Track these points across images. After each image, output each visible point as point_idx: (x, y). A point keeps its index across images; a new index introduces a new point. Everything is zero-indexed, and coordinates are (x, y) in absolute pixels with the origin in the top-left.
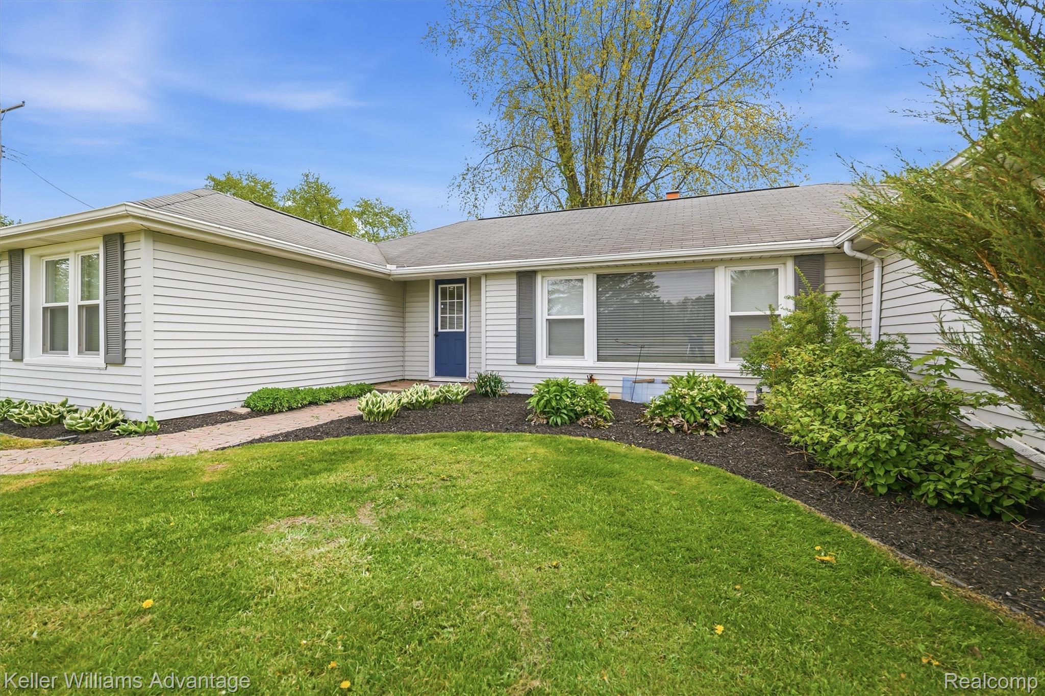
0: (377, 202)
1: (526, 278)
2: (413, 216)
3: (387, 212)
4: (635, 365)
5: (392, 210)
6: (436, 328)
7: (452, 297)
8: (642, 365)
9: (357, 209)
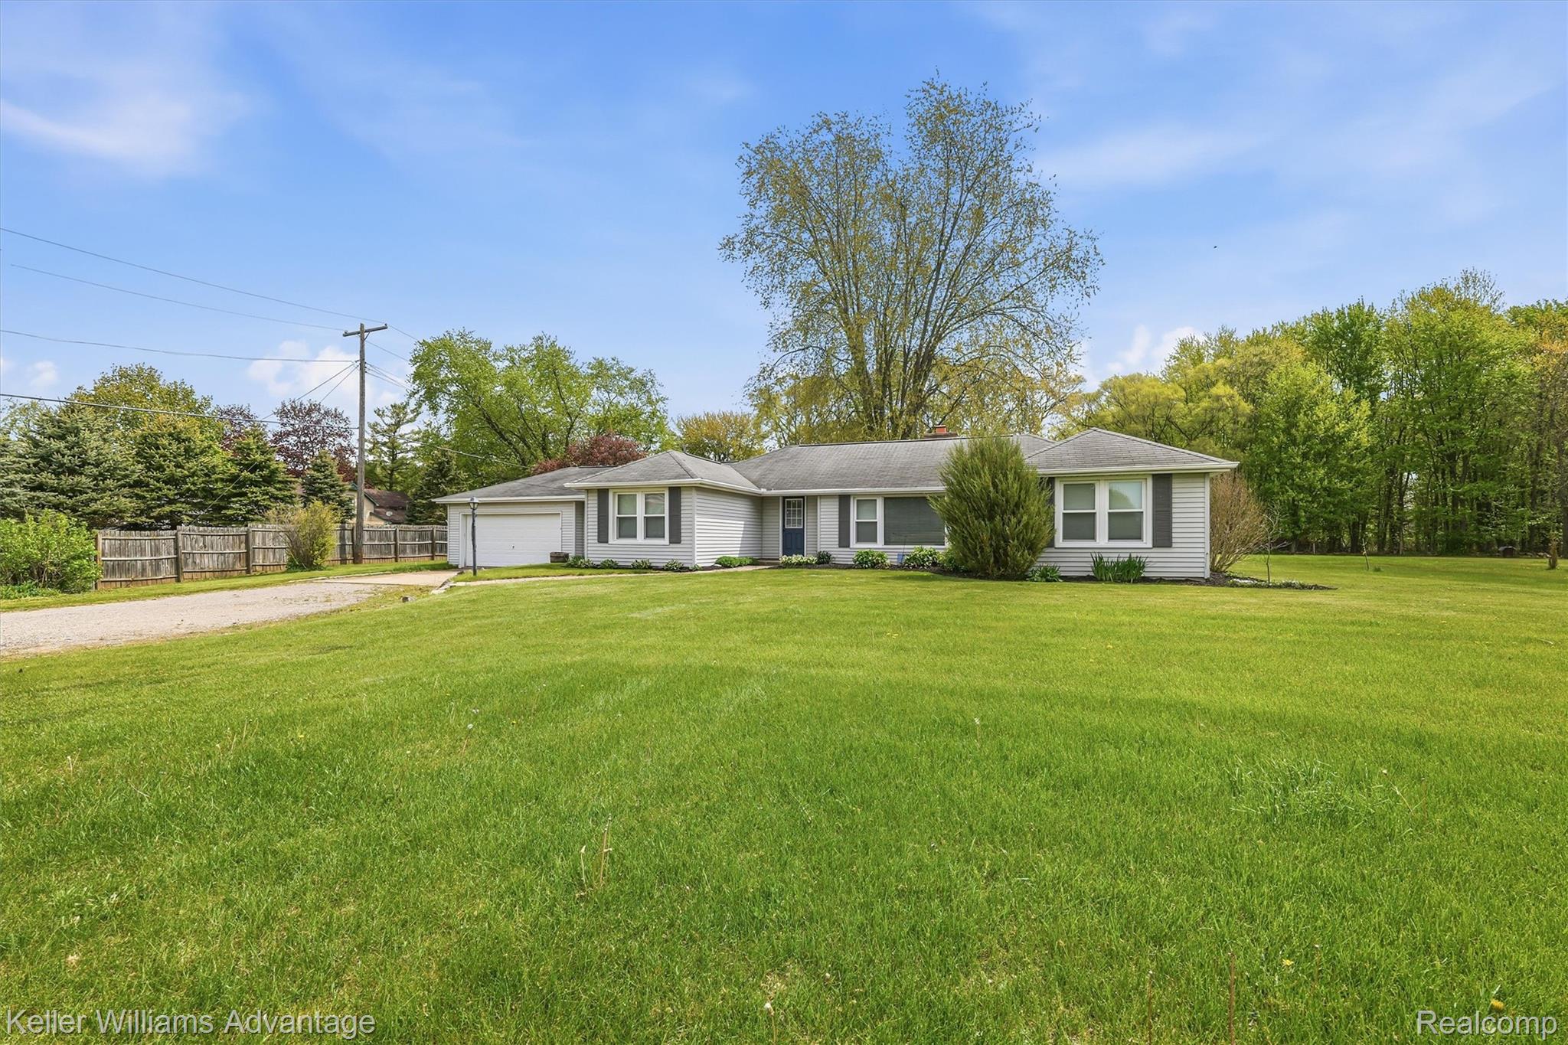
0: (613, 362)
1: (844, 500)
2: (659, 379)
3: (625, 374)
4: (902, 547)
5: (632, 370)
6: (784, 526)
7: (799, 506)
8: (906, 546)
9: (590, 371)
